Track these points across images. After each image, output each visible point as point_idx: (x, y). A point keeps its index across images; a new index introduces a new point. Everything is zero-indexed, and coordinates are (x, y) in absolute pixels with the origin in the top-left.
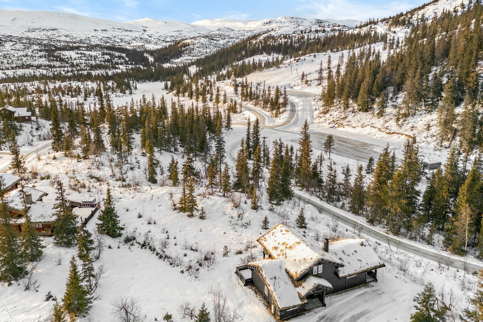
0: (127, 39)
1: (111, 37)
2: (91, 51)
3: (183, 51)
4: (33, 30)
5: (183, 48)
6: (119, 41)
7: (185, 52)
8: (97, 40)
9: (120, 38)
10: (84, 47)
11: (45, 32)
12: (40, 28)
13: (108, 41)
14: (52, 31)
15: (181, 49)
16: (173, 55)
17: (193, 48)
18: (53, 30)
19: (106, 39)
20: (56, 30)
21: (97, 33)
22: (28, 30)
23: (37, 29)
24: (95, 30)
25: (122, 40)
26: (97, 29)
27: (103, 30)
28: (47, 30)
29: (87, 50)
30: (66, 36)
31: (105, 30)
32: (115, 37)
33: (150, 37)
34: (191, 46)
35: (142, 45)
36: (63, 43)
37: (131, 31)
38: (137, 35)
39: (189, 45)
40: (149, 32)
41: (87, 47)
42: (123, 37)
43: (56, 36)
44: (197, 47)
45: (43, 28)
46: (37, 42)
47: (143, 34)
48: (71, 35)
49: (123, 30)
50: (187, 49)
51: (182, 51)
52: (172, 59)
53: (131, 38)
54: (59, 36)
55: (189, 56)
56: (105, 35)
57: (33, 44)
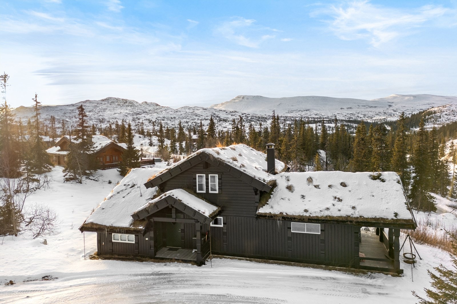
0: (370, 114)
1: (354, 113)
2: (332, 123)
3: (428, 119)
4: (292, 112)
5: (427, 117)
6: (362, 116)
7: (429, 120)
8: (342, 116)
9: (363, 114)
10: (326, 121)
11: (300, 113)
12: (297, 110)
13: (351, 117)
14: (306, 112)
15: (425, 117)
16: (415, 124)
17: (440, 116)
18: (307, 110)
19: (350, 115)
20: (309, 110)
21: (343, 111)
22: (288, 112)
23: (295, 111)
24: (342, 108)
25: (365, 115)
26: (343, 108)
27: (349, 108)
28: (302, 111)
29: (328, 123)
30: (316, 115)
31: (350, 108)
32: (358, 113)
33: (395, 111)
34: (438, 114)
35: (384, 119)
36: (311, 118)
37: (375, 107)
38: (381, 110)
39: (435, 113)
40: (394, 107)
41: (328, 121)
42: (366, 113)
43: (308, 115)
44: (446, 114)
45: (299, 110)
46: (291, 119)
47: (387, 109)
48: (320, 113)
49: (367, 107)
50: (432, 117)
51: (426, 120)
52: (412, 128)
53: (375, 113)
54: (311, 115)
55: (434, 124)
56: (350, 112)
57: (288, 120)
